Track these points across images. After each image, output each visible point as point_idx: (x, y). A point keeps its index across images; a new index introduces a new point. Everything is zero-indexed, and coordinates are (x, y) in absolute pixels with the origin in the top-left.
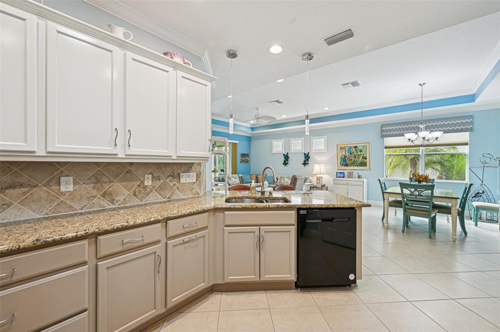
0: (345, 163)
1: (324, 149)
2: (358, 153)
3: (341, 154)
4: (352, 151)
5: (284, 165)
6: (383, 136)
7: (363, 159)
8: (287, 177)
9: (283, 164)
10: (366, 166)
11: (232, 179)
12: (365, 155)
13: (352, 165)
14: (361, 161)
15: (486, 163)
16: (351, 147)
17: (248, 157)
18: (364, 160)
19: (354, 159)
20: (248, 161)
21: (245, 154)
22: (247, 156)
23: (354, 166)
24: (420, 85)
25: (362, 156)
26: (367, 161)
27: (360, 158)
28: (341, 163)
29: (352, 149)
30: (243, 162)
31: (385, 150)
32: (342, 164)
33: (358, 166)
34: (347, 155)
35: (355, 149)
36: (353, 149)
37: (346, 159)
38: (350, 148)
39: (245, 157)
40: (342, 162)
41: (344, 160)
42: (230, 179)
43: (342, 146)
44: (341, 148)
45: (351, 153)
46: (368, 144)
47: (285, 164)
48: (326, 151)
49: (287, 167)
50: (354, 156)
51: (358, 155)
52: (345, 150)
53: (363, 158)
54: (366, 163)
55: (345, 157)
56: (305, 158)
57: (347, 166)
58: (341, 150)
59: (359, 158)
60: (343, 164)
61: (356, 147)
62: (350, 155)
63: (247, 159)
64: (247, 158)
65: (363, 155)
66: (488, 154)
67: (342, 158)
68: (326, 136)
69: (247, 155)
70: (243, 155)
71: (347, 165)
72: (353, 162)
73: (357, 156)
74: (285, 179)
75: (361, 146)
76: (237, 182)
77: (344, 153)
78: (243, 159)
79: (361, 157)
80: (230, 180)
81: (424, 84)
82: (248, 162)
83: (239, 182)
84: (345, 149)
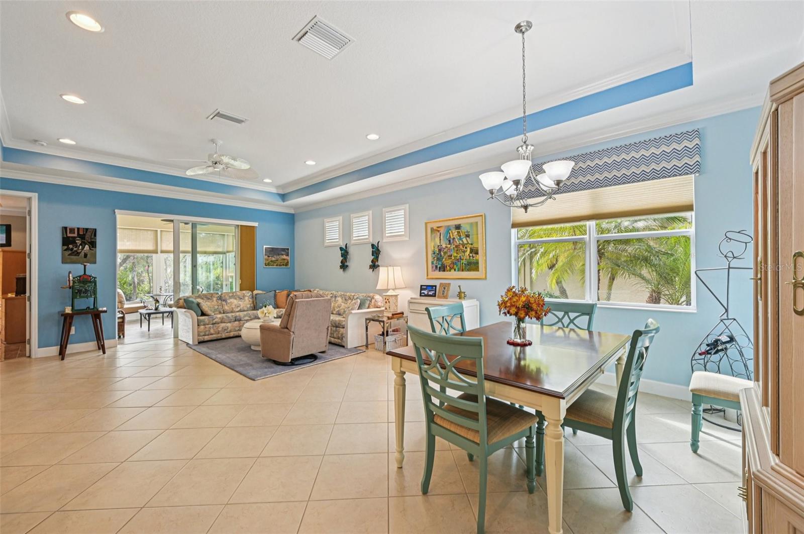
0: (440, 263)
1: (403, 233)
2: (462, 241)
3: (433, 244)
4: (452, 237)
7: (471, 255)
9: (341, 267)
10: (477, 269)
11: (229, 301)
12: (475, 245)
13: (453, 268)
14: (468, 258)
15: (734, 258)
16: (449, 226)
17: (287, 255)
18: (474, 255)
19: (455, 254)
20: (288, 262)
21: (277, 249)
22: (283, 253)
23: (457, 270)
25: (470, 246)
26: (480, 258)
27: (466, 251)
28: (432, 263)
29: (452, 232)
30: (273, 265)
31: (514, 231)
32: (434, 267)
33: (463, 271)
34: (444, 246)
35: (457, 230)
36: (454, 232)
37: (442, 253)
38: (448, 229)
39: (279, 255)
40: (435, 262)
41: (439, 256)
42: (224, 300)
43: (435, 226)
44: (432, 230)
45: (450, 241)
46: (481, 217)
48: (407, 239)
50: (456, 246)
51: (463, 245)
52: (439, 234)
53: (472, 251)
54: (477, 263)
55: (440, 250)
56: (373, 255)
57: (444, 271)
58: (433, 236)
59: (464, 252)
60: (436, 267)
61: (458, 227)
62: (449, 246)
63: (284, 259)
64: (284, 257)
65: (472, 244)
66: (739, 232)
67: (434, 253)
68: (408, 205)
69: (286, 251)
70: (270, 251)
71: (443, 268)
72: (454, 261)
73: (461, 247)
75: (468, 223)
76: (241, 306)
77: (437, 240)
78: (273, 259)
79: (469, 250)
80: (224, 303)
82: (287, 264)
83: (249, 306)
84: (438, 231)
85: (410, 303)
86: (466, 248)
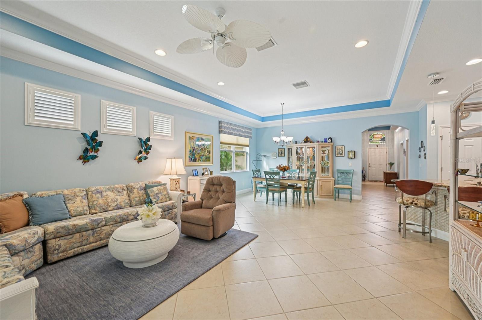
0: (194, 157)
1: (170, 135)
2: (204, 146)
3: (190, 146)
5: (82, 161)
6: (220, 132)
8: (109, 189)
9: (80, 158)
10: (209, 161)
12: (209, 149)
13: (200, 160)
14: (206, 155)
16: (198, 138)
18: (209, 154)
19: (201, 153)
23: (201, 161)
24: (281, 104)
26: (211, 155)
27: (206, 152)
28: (189, 157)
32: (190, 159)
33: (204, 161)
34: (196, 148)
37: (195, 152)
40: (191, 156)
41: (193, 153)
43: (191, 135)
44: (189, 138)
46: (212, 137)
47: (85, 158)
48: (173, 139)
49: (92, 164)
50: (202, 149)
52: (193, 141)
53: (208, 152)
54: (209, 158)
55: (193, 150)
57: (195, 161)
58: (190, 141)
59: (205, 152)
60: (191, 159)
61: (202, 139)
62: (198, 148)
65: (208, 149)
67: (190, 151)
68: (173, 116)
71: (195, 160)
72: (200, 156)
73: (204, 149)
74: (105, 194)
75: (207, 138)
77: (192, 144)
81: (284, 104)
84: (193, 139)
85: (201, 180)
86: (206, 150)
